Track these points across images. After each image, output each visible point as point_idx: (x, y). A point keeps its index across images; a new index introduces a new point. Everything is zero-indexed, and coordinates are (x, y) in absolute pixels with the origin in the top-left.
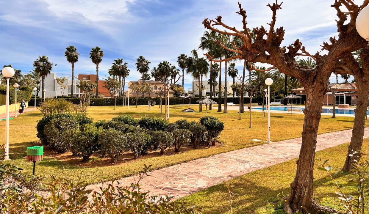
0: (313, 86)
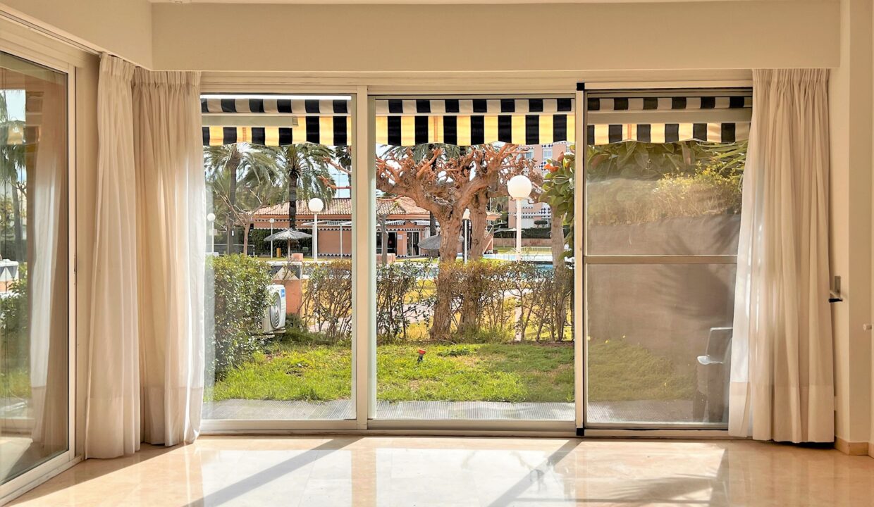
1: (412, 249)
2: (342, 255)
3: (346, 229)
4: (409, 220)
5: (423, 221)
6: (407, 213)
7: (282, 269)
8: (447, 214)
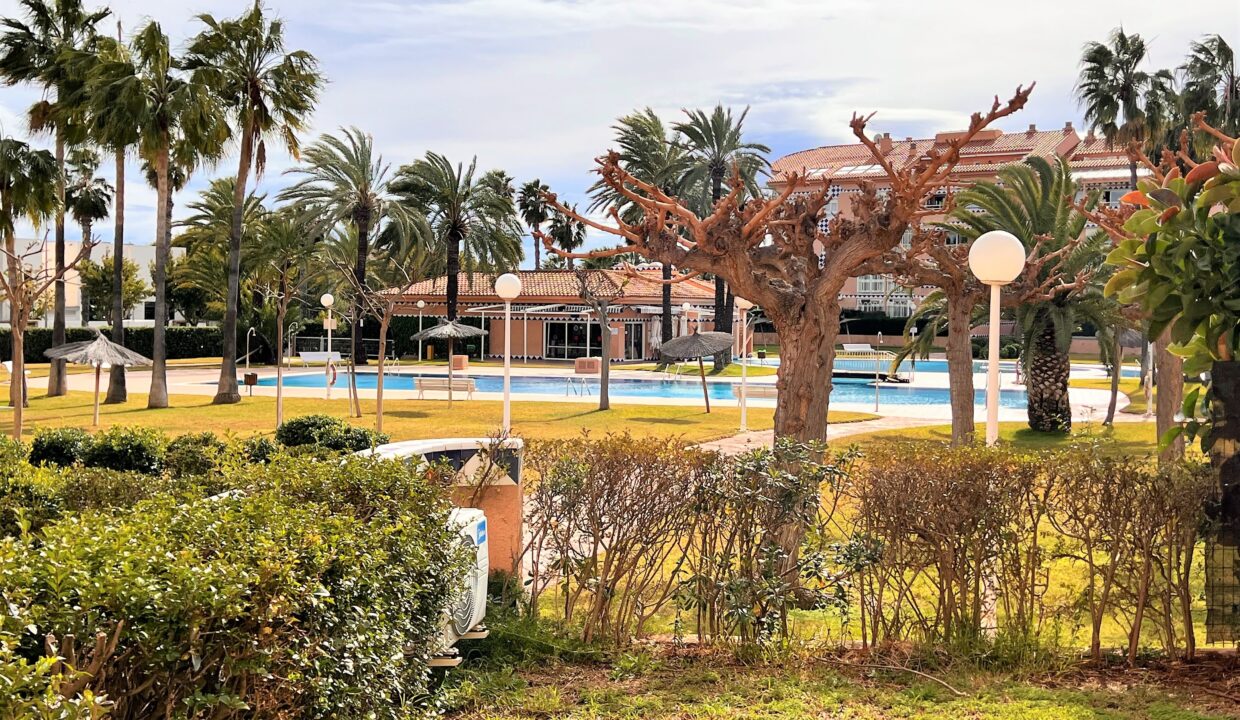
0: (798, 327)
1: (633, 349)
2: (525, 357)
3: (532, 318)
4: (629, 305)
5: (649, 308)
6: (626, 294)
7: (475, 457)
8: (794, 311)
